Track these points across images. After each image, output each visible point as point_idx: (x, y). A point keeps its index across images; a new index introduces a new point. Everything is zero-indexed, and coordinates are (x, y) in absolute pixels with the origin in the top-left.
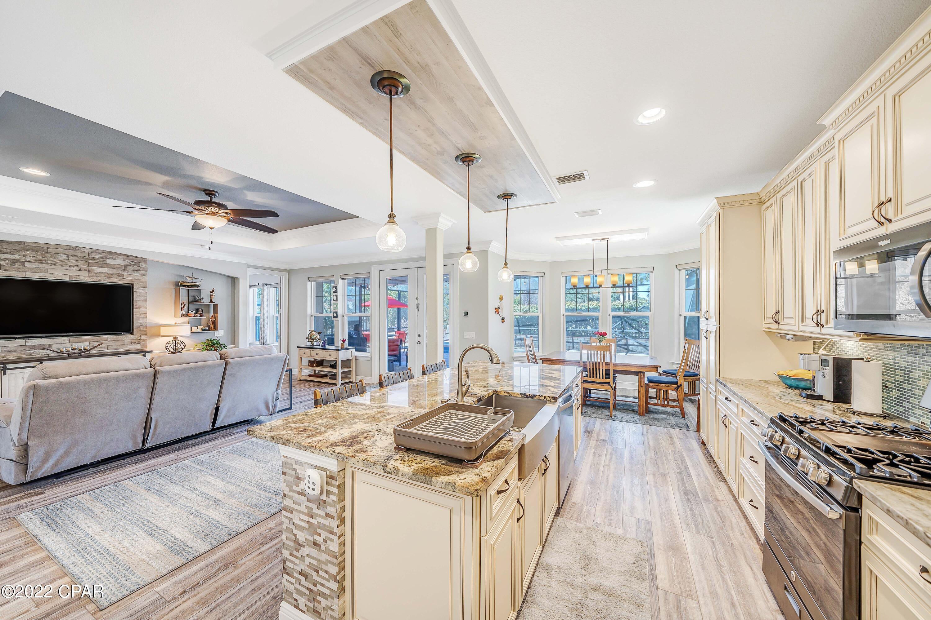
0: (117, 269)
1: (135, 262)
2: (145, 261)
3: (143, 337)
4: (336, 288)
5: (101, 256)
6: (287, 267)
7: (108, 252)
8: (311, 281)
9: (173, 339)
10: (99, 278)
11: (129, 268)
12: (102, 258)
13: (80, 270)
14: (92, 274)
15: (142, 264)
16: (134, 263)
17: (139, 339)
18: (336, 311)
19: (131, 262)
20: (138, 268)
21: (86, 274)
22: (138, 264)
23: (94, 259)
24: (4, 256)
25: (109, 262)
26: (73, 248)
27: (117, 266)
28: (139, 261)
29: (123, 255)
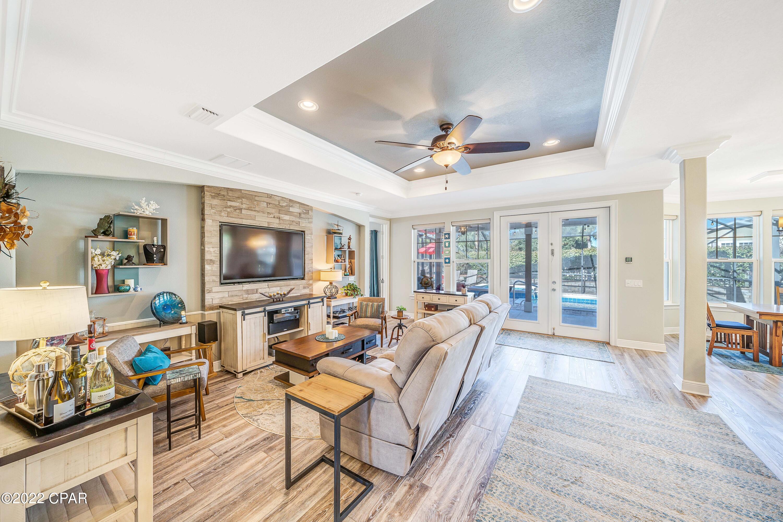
0: (295, 216)
2: (312, 209)
3: (311, 282)
4: (449, 234)
5: (286, 204)
6: (389, 216)
7: (290, 200)
8: (414, 229)
9: (329, 284)
10: (285, 225)
11: (302, 215)
12: (287, 206)
13: (274, 217)
14: (281, 222)
15: (310, 212)
16: (305, 211)
17: (308, 283)
18: (448, 257)
19: (303, 210)
20: (308, 216)
21: (277, 221)
22: (308, 212)
23: (282, 207)
24: (229, 203)
25: (291, 209)
26: (270, 196)
27: (295, 214)
28: (308, 210)
29: (299, 203)
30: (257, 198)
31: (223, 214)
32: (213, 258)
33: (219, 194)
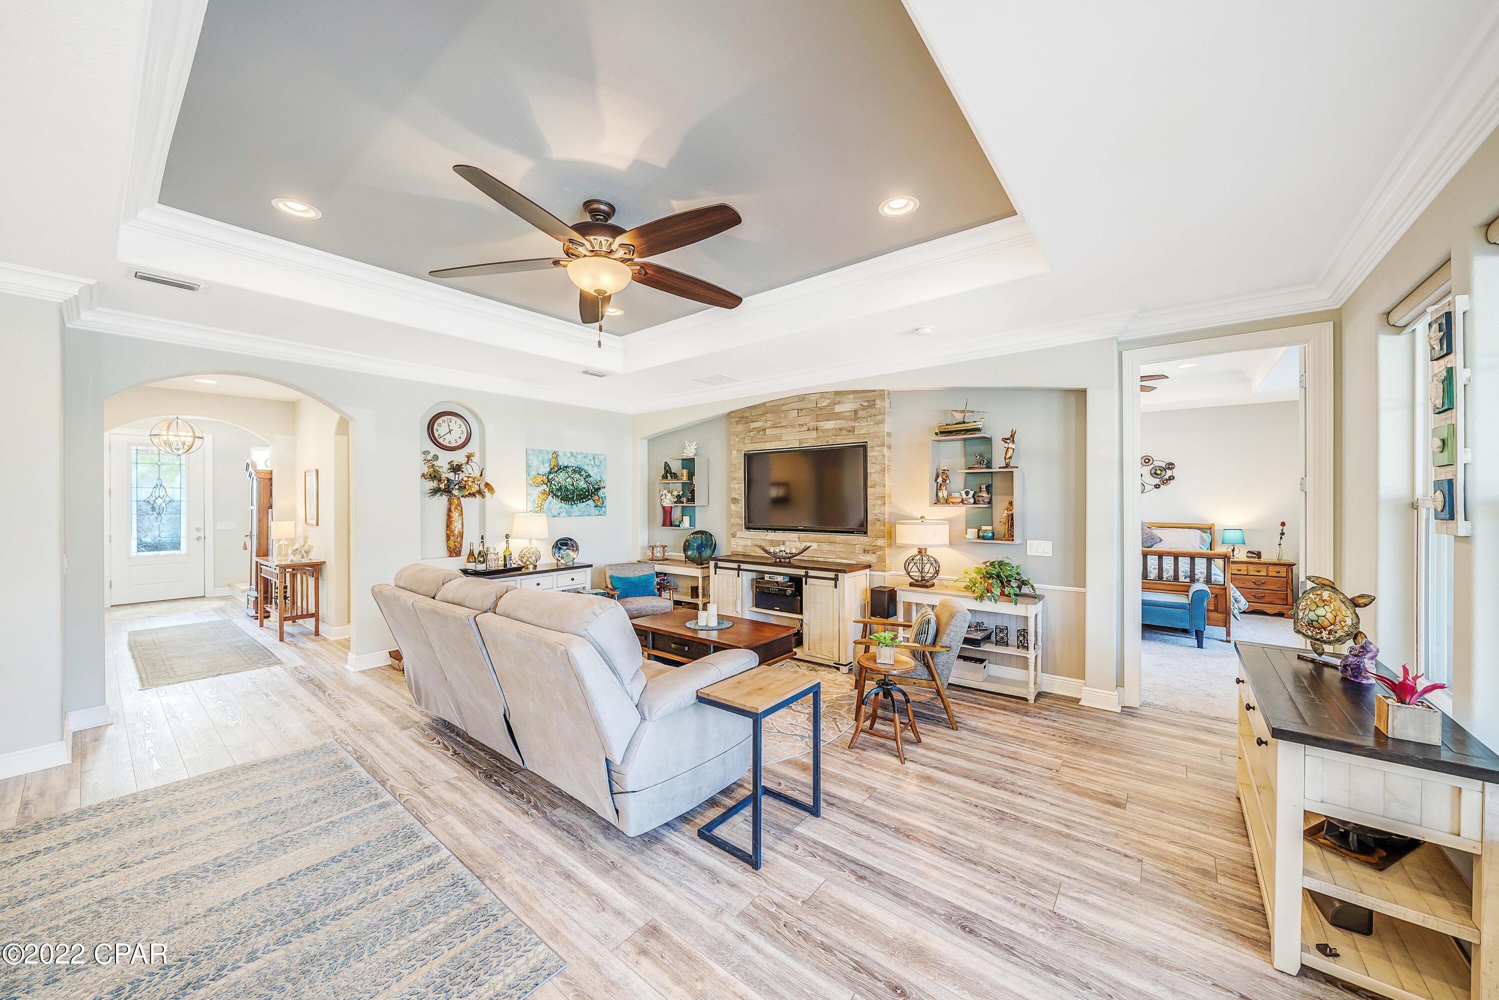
0: (847, 418)
1: (868, 401)
2: (881, 394)
3: (880, 542)
5: (828, 401)
7: (837, 393)
9: (917, 553)
10: (827, 439)
11: (861, 413)
12: (829, 404)
13: (809, 430)
14: (820, 434)
15: (878, 402)
16: (866, 404)
17: (874, 544)
19: (863, 403)
20: (873, 411)
21: (814, 434)
22: (872, 404)
23: (821, 408)
24: (753, 425)
25: (838, 408)
26: (802, 398)
27: (846, 414)
28: (873, 399)
29: (854, 392)
30: (784, 408)
31: (746, 441)
32: (737, 497)
33: (742, 418)
